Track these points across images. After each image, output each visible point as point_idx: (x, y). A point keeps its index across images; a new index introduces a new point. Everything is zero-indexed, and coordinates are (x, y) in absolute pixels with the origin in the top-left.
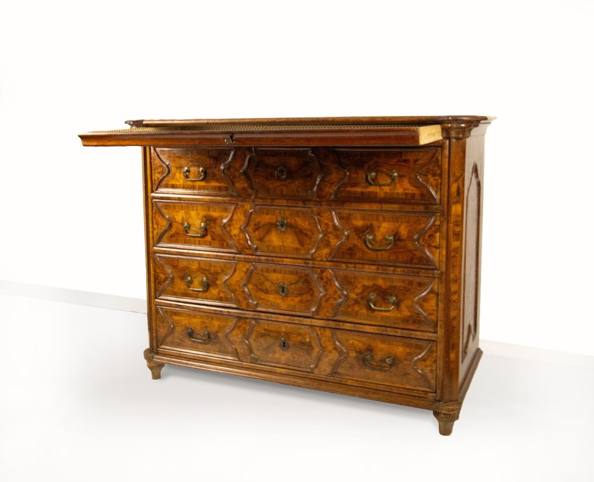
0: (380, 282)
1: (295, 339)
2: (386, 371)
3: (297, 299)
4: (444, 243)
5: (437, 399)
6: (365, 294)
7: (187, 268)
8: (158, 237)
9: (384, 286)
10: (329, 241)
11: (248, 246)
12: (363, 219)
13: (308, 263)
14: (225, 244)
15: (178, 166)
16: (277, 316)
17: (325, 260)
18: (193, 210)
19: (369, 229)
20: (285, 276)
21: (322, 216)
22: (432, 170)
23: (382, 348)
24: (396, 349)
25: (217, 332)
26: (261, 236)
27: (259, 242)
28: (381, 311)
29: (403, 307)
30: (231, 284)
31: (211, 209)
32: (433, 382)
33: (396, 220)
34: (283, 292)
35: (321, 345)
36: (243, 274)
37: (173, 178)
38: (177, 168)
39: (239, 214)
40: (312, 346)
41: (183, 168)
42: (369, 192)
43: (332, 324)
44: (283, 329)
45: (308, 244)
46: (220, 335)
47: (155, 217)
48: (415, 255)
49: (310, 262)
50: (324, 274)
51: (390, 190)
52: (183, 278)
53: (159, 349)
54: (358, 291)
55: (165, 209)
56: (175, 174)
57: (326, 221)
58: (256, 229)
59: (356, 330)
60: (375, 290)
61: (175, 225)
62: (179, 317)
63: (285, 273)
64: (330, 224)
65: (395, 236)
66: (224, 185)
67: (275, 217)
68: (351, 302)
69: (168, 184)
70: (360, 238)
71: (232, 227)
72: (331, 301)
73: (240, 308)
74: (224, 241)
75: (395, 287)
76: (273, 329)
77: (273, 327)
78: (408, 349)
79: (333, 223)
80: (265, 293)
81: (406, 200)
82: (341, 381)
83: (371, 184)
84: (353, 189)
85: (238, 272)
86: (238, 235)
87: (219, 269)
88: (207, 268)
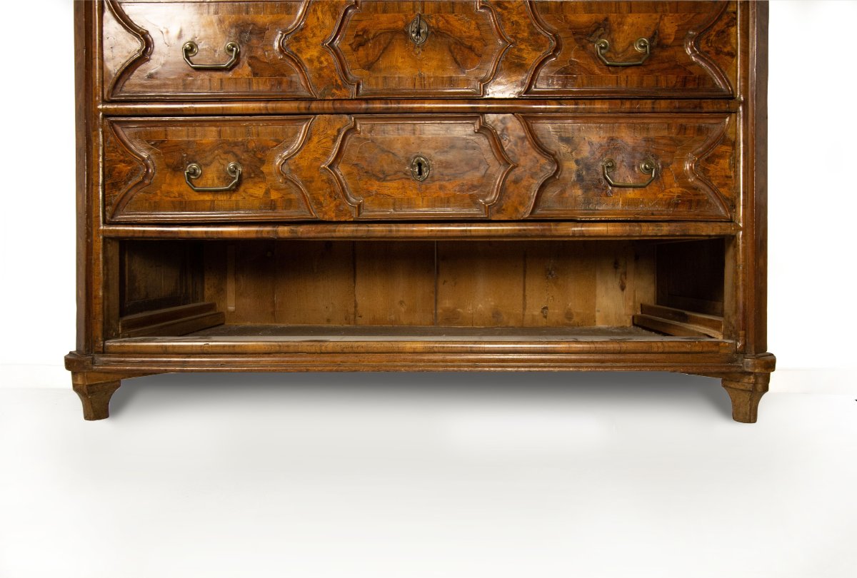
0: (624, 134)
6: (594, 159)
7: (190, 144)
9: (631, 141)
10: (520, 57)
11: (340, 83)
12: (590, 9)
14: (285, 81)
17: (511, 97)
19: (602, 27)
21: (506, 8)
26: (370, 59)
27: (365, 72)
28: (625, 189)
29: (668, 177)
30: (299, 167)
31: (252, 9)
33: (653, 8)
34: (419, 173)
36: (328, 144)
39: (319, 14)
48: (691, 73)
52: (176, 168)
54: (580, 154)
57: (515, 18)
58: (361, 45)
60: (614, 149)
64: (523, 22)
65: (652, 38)
67: (401, 15)
70: (584, 47)
71: (303, 44)
72: (527, 180)
73: (321, 218)
74: (283, 74)
80: (379, 179)
85: (315, 139)
86: (318, 58)
87: (268, 139)
88: (240, 139)
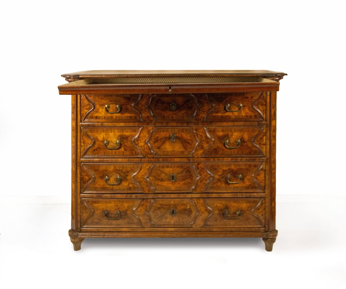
0: (233, 167)
1: (180, 208)
2: (236, 219)
3: (182, 183)
4: (268, 142)
5: (266, 230)
6: (224, 175)
7: (106, 170)
8: (84, 151)
9: (235, 169)
10: (202, 146)
11: (150, 153)
12: (223, 131)
13: (190, 160)
14: (134, 152)
15: (101, 104)
16: (169, 195)
17: (200, 157)
18: (111, 132)
19: (227, 136)
20: (174, 169)
21: (198, 131)
22: (261, 102)
23: (234, 206)
24: (242, 205)
25: (126, 211)
26: (159, 146)
27: (157, 150)
28: (234, 184)
29: (246, 180)
30: (138, 178)
31: (124, 131)
32: (263, 221)
33: (241, 131)
34: (173, 179)
35: (197, 209)
36: (146, 171)
37: (97, 112)
38: (100, 105)
39: (144, 133)
40: (191, 211)
41: (105, 105)
42: (226, 116)
43: (204, 195)
44: (172, 203)
45: (190, 149)
46: (128, 212)
47: (82, 138)
48: (252, 150)
49: (191, 159)
50: (200, 166)
51: (238, 114)
52: (102, 177)
53: (81, 228)
54: (220, 173)
55: (90, 132)
56: (98, 109)
57: (201, 134)
58: (156, 142)
59: (219, 197)
60: (230, 172)
61: (97, 143)
62: (98, 204)
63: (174, 167)
64: (203, 135)
65: (241, 140)
66: (134, 115)
67: (168, 133)
68: (215, 181)
69: (93, 116)
70: (221, 142)
71: (139, 142)
72: (204, 181)
73: (144, 192)
74: (133, 150)
75: (241, 169)
76: (166, 203)
77: (165, 202)
78: (249, 204)
79: (205, 135)
80: (161, 181)
81: (246, 119)
82: (210, 229)
83: (227, 111)
84: (217, 114)
85: (143, 170)
86: (144, 146)
87: (129, 169)
88: (121, 169)
